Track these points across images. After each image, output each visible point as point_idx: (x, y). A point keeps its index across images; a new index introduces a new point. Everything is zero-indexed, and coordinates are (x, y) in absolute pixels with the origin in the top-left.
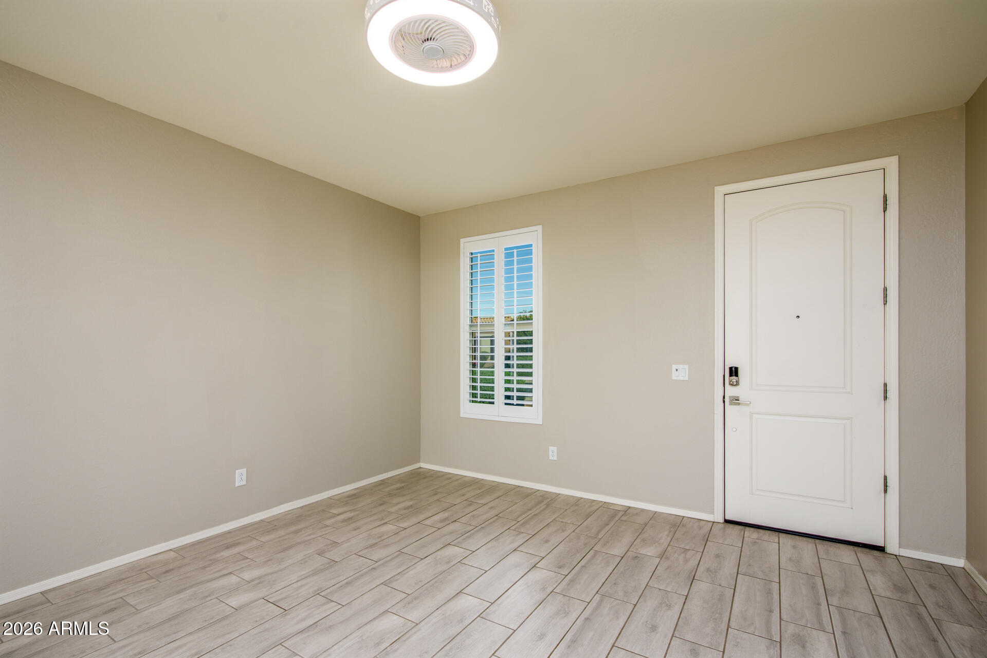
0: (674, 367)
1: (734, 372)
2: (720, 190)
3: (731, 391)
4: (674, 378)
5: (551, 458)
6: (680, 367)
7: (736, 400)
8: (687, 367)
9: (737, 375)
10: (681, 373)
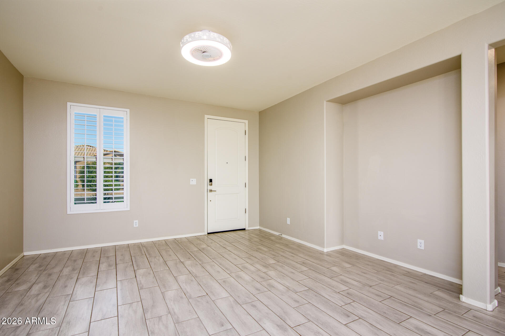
0: (191, 180)
1: (211, 181)
2: (206, 116)
3: (210, 188)
4: (191, 184)
5: (135, 226)
6: (193, 179)
7: (211, 191)
8: (195, 179)
9: (212, 182)
10: (193, 182)
